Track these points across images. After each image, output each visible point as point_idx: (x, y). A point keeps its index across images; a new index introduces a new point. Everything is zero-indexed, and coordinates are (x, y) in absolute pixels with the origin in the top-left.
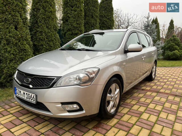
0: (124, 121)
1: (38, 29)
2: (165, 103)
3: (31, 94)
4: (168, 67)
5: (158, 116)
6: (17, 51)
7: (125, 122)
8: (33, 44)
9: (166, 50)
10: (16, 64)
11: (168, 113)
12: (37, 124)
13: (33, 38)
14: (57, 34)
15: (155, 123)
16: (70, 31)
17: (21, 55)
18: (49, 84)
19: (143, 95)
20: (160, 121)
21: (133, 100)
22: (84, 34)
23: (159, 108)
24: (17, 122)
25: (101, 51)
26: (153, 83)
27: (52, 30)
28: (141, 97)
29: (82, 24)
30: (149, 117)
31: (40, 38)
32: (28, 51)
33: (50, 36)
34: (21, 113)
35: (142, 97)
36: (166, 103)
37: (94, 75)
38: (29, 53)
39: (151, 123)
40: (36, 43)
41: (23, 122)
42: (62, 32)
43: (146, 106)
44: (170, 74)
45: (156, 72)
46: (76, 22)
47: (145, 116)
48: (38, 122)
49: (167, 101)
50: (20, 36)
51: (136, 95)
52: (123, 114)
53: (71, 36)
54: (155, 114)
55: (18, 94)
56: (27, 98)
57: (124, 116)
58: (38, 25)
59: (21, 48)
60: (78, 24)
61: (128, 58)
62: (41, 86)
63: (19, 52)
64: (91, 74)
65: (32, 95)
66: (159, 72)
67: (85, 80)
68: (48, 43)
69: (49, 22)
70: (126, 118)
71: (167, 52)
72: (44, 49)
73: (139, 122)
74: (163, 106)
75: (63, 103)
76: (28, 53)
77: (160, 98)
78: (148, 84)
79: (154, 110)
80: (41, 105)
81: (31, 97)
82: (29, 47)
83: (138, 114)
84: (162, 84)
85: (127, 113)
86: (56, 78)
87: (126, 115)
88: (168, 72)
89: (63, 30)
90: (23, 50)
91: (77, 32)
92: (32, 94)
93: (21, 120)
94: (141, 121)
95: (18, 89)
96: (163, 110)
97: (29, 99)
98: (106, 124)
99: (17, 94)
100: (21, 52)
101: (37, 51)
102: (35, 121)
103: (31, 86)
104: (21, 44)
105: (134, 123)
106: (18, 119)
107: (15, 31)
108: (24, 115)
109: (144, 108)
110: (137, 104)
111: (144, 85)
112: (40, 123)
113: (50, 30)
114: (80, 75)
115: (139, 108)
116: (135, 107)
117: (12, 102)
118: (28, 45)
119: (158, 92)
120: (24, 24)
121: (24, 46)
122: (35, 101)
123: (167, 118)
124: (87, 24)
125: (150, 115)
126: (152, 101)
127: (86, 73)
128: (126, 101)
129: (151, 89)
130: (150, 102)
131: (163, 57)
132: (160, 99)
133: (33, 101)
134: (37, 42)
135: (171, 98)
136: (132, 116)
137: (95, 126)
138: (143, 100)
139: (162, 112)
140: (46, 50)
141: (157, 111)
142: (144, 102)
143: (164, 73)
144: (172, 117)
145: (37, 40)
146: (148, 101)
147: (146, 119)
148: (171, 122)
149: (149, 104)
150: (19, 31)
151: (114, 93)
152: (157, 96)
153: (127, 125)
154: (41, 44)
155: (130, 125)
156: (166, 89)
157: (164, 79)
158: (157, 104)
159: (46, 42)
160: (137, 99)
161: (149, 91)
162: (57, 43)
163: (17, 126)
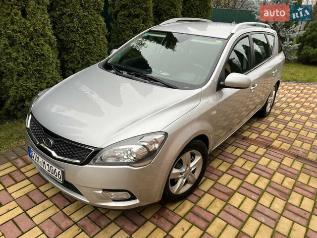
0: (201, 208)
1: (66, 10)
2: (275, 173)
3: (54, 167)
4: (302, 81)
5: (258, 201)
6: (30, 59)
7: (203, 211)
8: (56, 41)
9: (305, 44)
10: (29, 81)
11: (275, 196)
12: (67, 203)
14: (101, 19)
15: (249, 216)
16: (125, 8)
17: (38, 66)
18: (83, 157)
19: (242, 151)
20: (258, 211)
21: (224, 161)
23: (262, 184)
26: (265, 123)
27: (92, 11)
28: (238, 157)
30: (242, 203)
31: (69, 27)
32: (49, 56)
35: (240, 157)
36: (277, 173)
38: (51, 59)
39: (243, 214)
40: (62, 37)
41: (47, 197)
42: (110, 10)
43: (242, 177)
44: (299, 102)
47: (236, 200)
49: (280, 169)
51: (230, 150)
52: (203, 193)
53: (128, 19)
54: (253, 197)
55: (35, 160)
57: (203, 196)
59: (36, 53)
62: (70, 158)
63: (32, 59)
64: (153, 144)
65: (55, 169)
66: (282, 96)
68: (85, 36)
70: (205, 201)
71: (306, 48)
72: (77, 49)
73: (226, 211)
74: (270, 180)
75: (104, 190)
76: (49, 60)
77: (269, 160)
78: (256, 125)
79: (254, 188)
80: (71, 185)
81: (55, 172)
82: (50, 49)
83: (226, 194)
84: (281, 126)
85: (208, 192)
86: (94, 150)
87: (207, 194)
88: (298, 95)
90: (39, 55)
91: (138, 11)
93: (43, 193)
94: (228, 210)
95: (34, 152)
96: (269, 189)
97: (52, 174)
98: (173, 212)
99: (33, 158)
100: (37, 59)
102: (64, 197)
103: (54, 154)
104: (35, 44)
105: (216, 213)
106: (39, 189)
107: (23, 20)
109: (239, 182)
110: (229, 172)
111: (248, 127)
113: (88, 12)
114: (132, 148)
115: (231, 180)
116: (225, 179)
118: (48, 46)
119: (268, 146)
120: (39, 4)
121: (40, 48)
122: (61, 180)
123: (270, 206)
125: (245, 199)
126: (254, 167)
128: (211, 165)
129: (258, 137)
130: (249, 170)
131: (296, 57)
132: (269, 163)
133: (58, 177)
135: (287, 161)
136: (216, 197)
137: (156, 213)
138: (239, 162)
139: (265, 193)
140: (81, 50)
141: (257, 191)
142: (241, 168)
143: (290, 97)
144: (279, 205)
145: (63, 31)
146: (248, 167)
147: (237, 206)
148: (275, 216)
149: (249, 174)
150: (29, 20)
151: (187, 166)
152: (266, 155)
153: (204, 217)
154: (72, 40)
155: (210, 218)
156: (284, 140)
157: (286, 114)
158: (260, 175)
159: (80, 36)
160: (231, 161)
161: (254, 142)
162: (101, 37)
163: (36, 204)
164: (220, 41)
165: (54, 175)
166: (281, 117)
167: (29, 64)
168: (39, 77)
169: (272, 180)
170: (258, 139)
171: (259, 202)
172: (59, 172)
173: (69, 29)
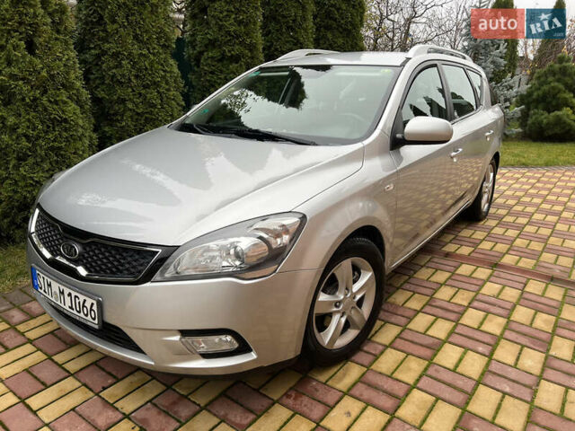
0: (381, 373)
1: (107, 46)
2: (514, 307)
3: (82, 298)
4: (536, 166)
5: (490, 356)
6: (40, 127)
7: (385, 378)
8: (90, 98)
9: (532, 106)
10: (37, 169)
11: (523, 346)
12: (110, 381)
13: (92, 77)
14: (172, 62)
15: (478, 383)
16: (214, 46)
17: (55, 141)
18: (140, 268)
19: (448, 275)
20: (495, 373)
21: (414, 293)
22: (260, 69)
23: (494, 325)
24: (47, 373)
26: (483, 229)
27: (154, 48)
28: (441, 285)
29: (255, 24)
30: (460, 360)
31: (114, 76)
32: (77, 124)
33: (146, 69)
34: (60, 339)
35: (445, 284)
36: (518, 307)
37: (286, 238)
38: (80, 130)
39: (466, 380)
40: (101, 94)
42: (188, 52)
43: (453, 316)
44: (537, 196)
45: (496, 187)
46: (233, 16)
47: (449, 355)
48: (114, 373)
49: (523, 299)
51: (423, 274)
52: (381, 348)
53: (220, 64)
54: (480, 349)
55: (45, 292)
57: (382, 353)
58: (105, 31)
59: (52, 117)
60: (240, 23)
61: (402, 166)
62: (113, 273)
63: (45, 128)
64: (278, 235)
65: (85, 301)
66: (505, 188)
67: (255, 259)
68: (143, 92)
69: (144, 21)
70: (388, 361)
71: (535, 114)
72: (129, 113)
73: (430, 377)
74: (508, 318)
75: (184, 333)
76: (76, 130)
77: (500, 286)
78: (466, 233)
79: (479, 333)
81: (84, 306)
82: (78, 111)
83: (428, 347)
84: (512, 233)
85: (391, 345)
86: (160, 251)
87: (389, 350)
88: (533, 186)
89: (193, 44)
90: (58, 121)
91: (237, 49)
92: (85, 298)
93: (60, 366)
94: (434, 375)
95: (42, 275)
96: (508, 334)
97: (79, 312)
98: (325, 384)
99: (39, 290)
100: (54, 128)
102: (103, 369)
103: (82, 271)
104: (50, 102)
105: (411, 381)
107: (29, 57)
108: (69, 346)
109: (448, 326)
110: (428, 309)
111: (452, 237)
112: (120, 377)
113: (148, 49)
114: (237, 242)
115: (432, 324)
116: (420, 322)
118: (74, 105)
119: (495, 266)
120: (58, 32)
121: (60, 109)
122: (96, 322)
123: (516, 364)
124: (274, 19)
125: (465, 353)
126: (474, 299)
127: (260, 233)
128: (391, 300)
129: (473, 251)
130: (466, 304)
131: (520, 130)
132: (501, 291)
133: (89, 318)
134: (103, 90)
135: (535, 287)
136: (408, 354)
137: (291, 389)
138: (444, 294)
139: (503, 342)
140: (136, 117)
141: (487, 339)
142: (449, 302)
143: (520, 189)
144: (532, 360)
145: (103, 83)
146: (463, 299)
147: (451, 367)
148: (529, 380)
149: (465, 311)
150: (40, 58)
151: (347, 289)
152: (492, 279)
153: (389, 389)
154: (119, 98)
155: (399, 390)
156: (522, 254)
157: (518, 215)
158: (488, 312)
159: (134, 91)
160: (429, 292)
161: (467, 259)
162: (171, 93)
163: (46, 386)
164: (387, 70)
165: (82, 315)
166: (509, 219)
167: (38, 138)
168: (57, 162)
169: (512, 319)
170: (472, 255)
171: (494, 357)
172: (92, 304)
173: (115, 80)
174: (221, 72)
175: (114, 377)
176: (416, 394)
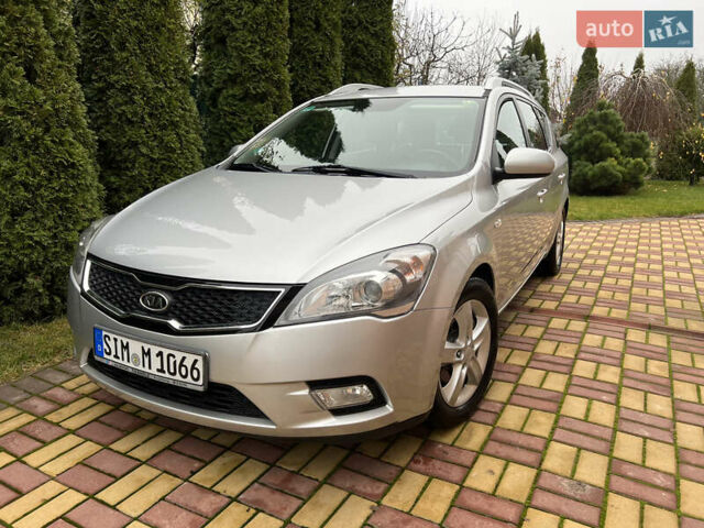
0: (509, 430)
1: (114, 78)
2: (623, 355)
3: (179, 356)
4: (591, 220)
5: (617, 403)
6: (42, 173)
7: (516, 435)
8: (97, 141)
9: (574, 157)
10: (37, 226)
11: (646, 392)
12: (196, 465)
14: (191, 99)
15: (615, 430)
16: (235, 83)
17: (60, 190)
18: (258, 313)
19: (541, 329)
20: (628, 420)
21: (513, 349)
22: (312, 104)
23: (610, 374)
24: (112, 464)
25: (413, 177)
26: (561, 283)
27: (172, 82)
28: (539, 340)
29: (282, 57)
30: (588, 410)
31: (123, 113)
32: (86, 170)
33: (163, 107)
34: (110, 426)
35: (541, 338)
36: (627, 355)
38: (89, 178)
39: (602, 428)
40: (106, 136)
41: (137, 459)
43: (564, 369)
44: (604, 248)
46: (259, 48)
47: (575, 407)
48: (197, 456)
49: (628, 347)
50: (48, 107)
51: (515, 330)
52: (499, 405)
53: (242, 104)
54: (604, 398)
55: (116, 356)
56: (161, 370)
57: (502, 411)
58: (111, 59)
59: (57, 160)
60: (266, 55)
62: (220, 322)
63: (48, 176)
65: (184, 358)
68: (158, 133)
69: (159, 48)
70: (512, 417)
71: (579, 165)
72: (142, 160)
73: (563, 428)
74: (621, 367)
75: (314, 385)
76: (85, 178)
77: (601, 337)
78: (544, 287)
79: (597, 383)
80: (224, 395)
81: (181, 366)
83: (550, 400)
84: (592, 286)
85: (509, 402)
86: (283, 290)
87: (508, 406)
88: (595, 239)
89: (208, 80)
90: (64, 166)
91: (263, 87)
92: (185, 355)
93: (125, 454)
94: (567, 426)
95: (112, 336)
96: (626, 382)
97: (173, 374)
98: (452, 445)
99: (105, 356)
100: (59, 174)
101: (110, 168)
102: (180, 453)
103: (175, 324)
104: (53, 141)
105: (546, 435)
106: (111, 449)
107: (29, 87)
108: (126, 432)
109: (563, 379)
110: (533, 364)
112: (207, 460)
113: (165, 83)
114: (372, 276)
115: (545, 377)
116: (531, 377)
117: (55, 386)
118: (81, 148)
119: (587, 317)
120: (61, 57)
121: (67, 151)
123: (646, 409)
124: (298, 53)
125: (590, 403)
126: (579, 351)
127: (393, 266)
129: (559, 305)
130: (573, 356)
132: (604, 341)
134: (108, 131)
135: (635, 335)
136: (531, 409)
137: (415, 454)
138: (545, 348)
139: (625, 390)
140: (151, 164)
141: (607, 388)
142: (554, 355)
143: (583, 243)
144: (660, 405)
145: (108, 123)
146: (567, 352)
147: (581, 417)
148: (663, 423)
149: (574, 363)
150: (43, 88)
151: (467, 335)
152: (590, 330)
153: (525, 444)
154: (129, 140)
155: (539, 445)
156: (611, 305)
157: (594, 267)
158: (598, 363)
159: (147, 133)
160: (529, 347)
161: (557, 313)
162: (191, 136)
163: (117, 479)
164: (469, 101)
165: (177, 377)
166: (584, 272)
167: (39, 186)
169: (625, 367)
170: (560, 308)
171: (621, 404)
172: (196, 361)
173: (124, 118)
174: (244, 112)
175: (200, 460)
176: (555, 447)
